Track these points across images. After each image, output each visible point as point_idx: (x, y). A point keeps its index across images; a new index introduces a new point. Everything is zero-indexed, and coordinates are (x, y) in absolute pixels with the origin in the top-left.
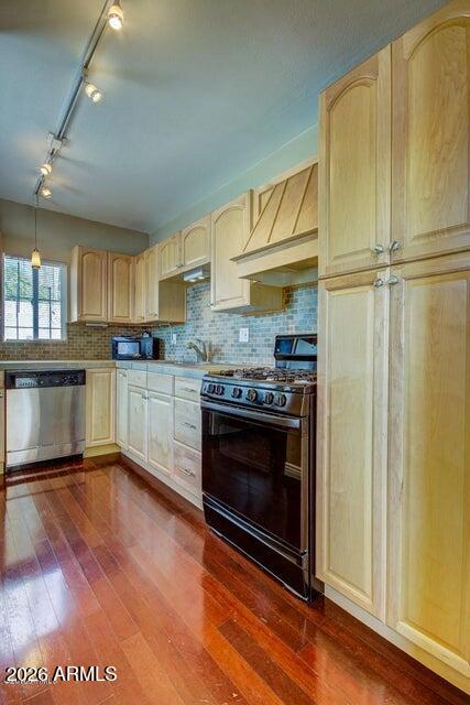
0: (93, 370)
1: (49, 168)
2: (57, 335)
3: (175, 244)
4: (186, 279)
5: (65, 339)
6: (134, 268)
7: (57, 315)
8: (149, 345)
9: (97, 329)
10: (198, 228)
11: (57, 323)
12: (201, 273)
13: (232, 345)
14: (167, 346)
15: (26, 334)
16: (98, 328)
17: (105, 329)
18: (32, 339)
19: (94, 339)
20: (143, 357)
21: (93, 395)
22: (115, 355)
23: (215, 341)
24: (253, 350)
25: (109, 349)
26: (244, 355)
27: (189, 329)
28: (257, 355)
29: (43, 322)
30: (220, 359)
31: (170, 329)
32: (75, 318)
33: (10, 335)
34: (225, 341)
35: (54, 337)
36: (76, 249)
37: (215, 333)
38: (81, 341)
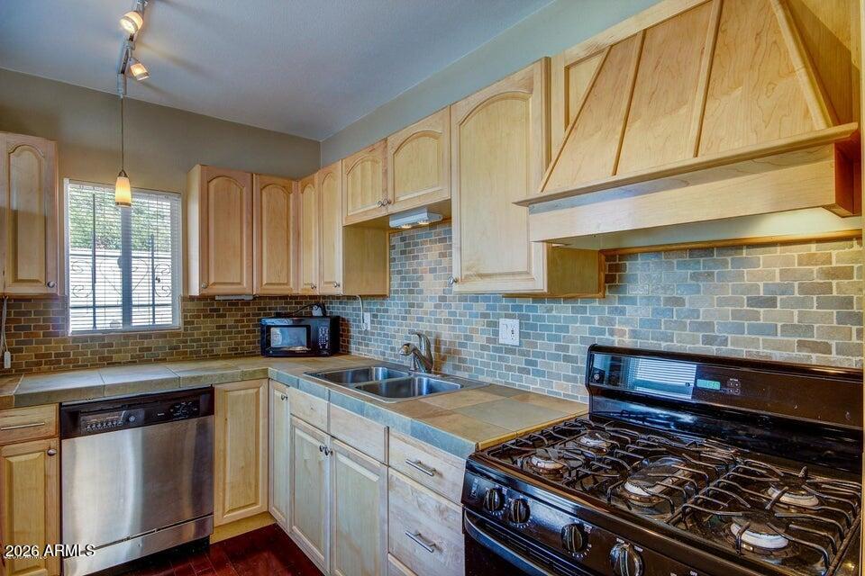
0: (227, 386)
1: (138, 21)
2: (166, 317)
3: (374, 161)
4: (393, 224)
5: (179, 323)
6: (297, 198)
7: (166, 280)
8: (324, 332)
9: (233, 303)
10: (425, 134)
11: (164, 297)
12: (425, 215)
13: (483, 348)
14: (354, 331)
15: (110, 319)
16: (235, 304)
17: (247, 303)
18: (120, 327)
19: (229, 321)
20: (314, 350)
21: (229, 432)
22: (267, 350)
23: (446, 334)
24: (529, 363)
25: (256, 337)
26: (509, 368)
27: (394, 307)
28: (539, 373)
29: (140, 294)
30: (457, 368)
31: (359, 304)
32: (195, 290)
33: (78, 323)
34: (468, 338)
35: (158, 322)
36: (197, 171)
37: (448, 321)
38: (208, 326)
